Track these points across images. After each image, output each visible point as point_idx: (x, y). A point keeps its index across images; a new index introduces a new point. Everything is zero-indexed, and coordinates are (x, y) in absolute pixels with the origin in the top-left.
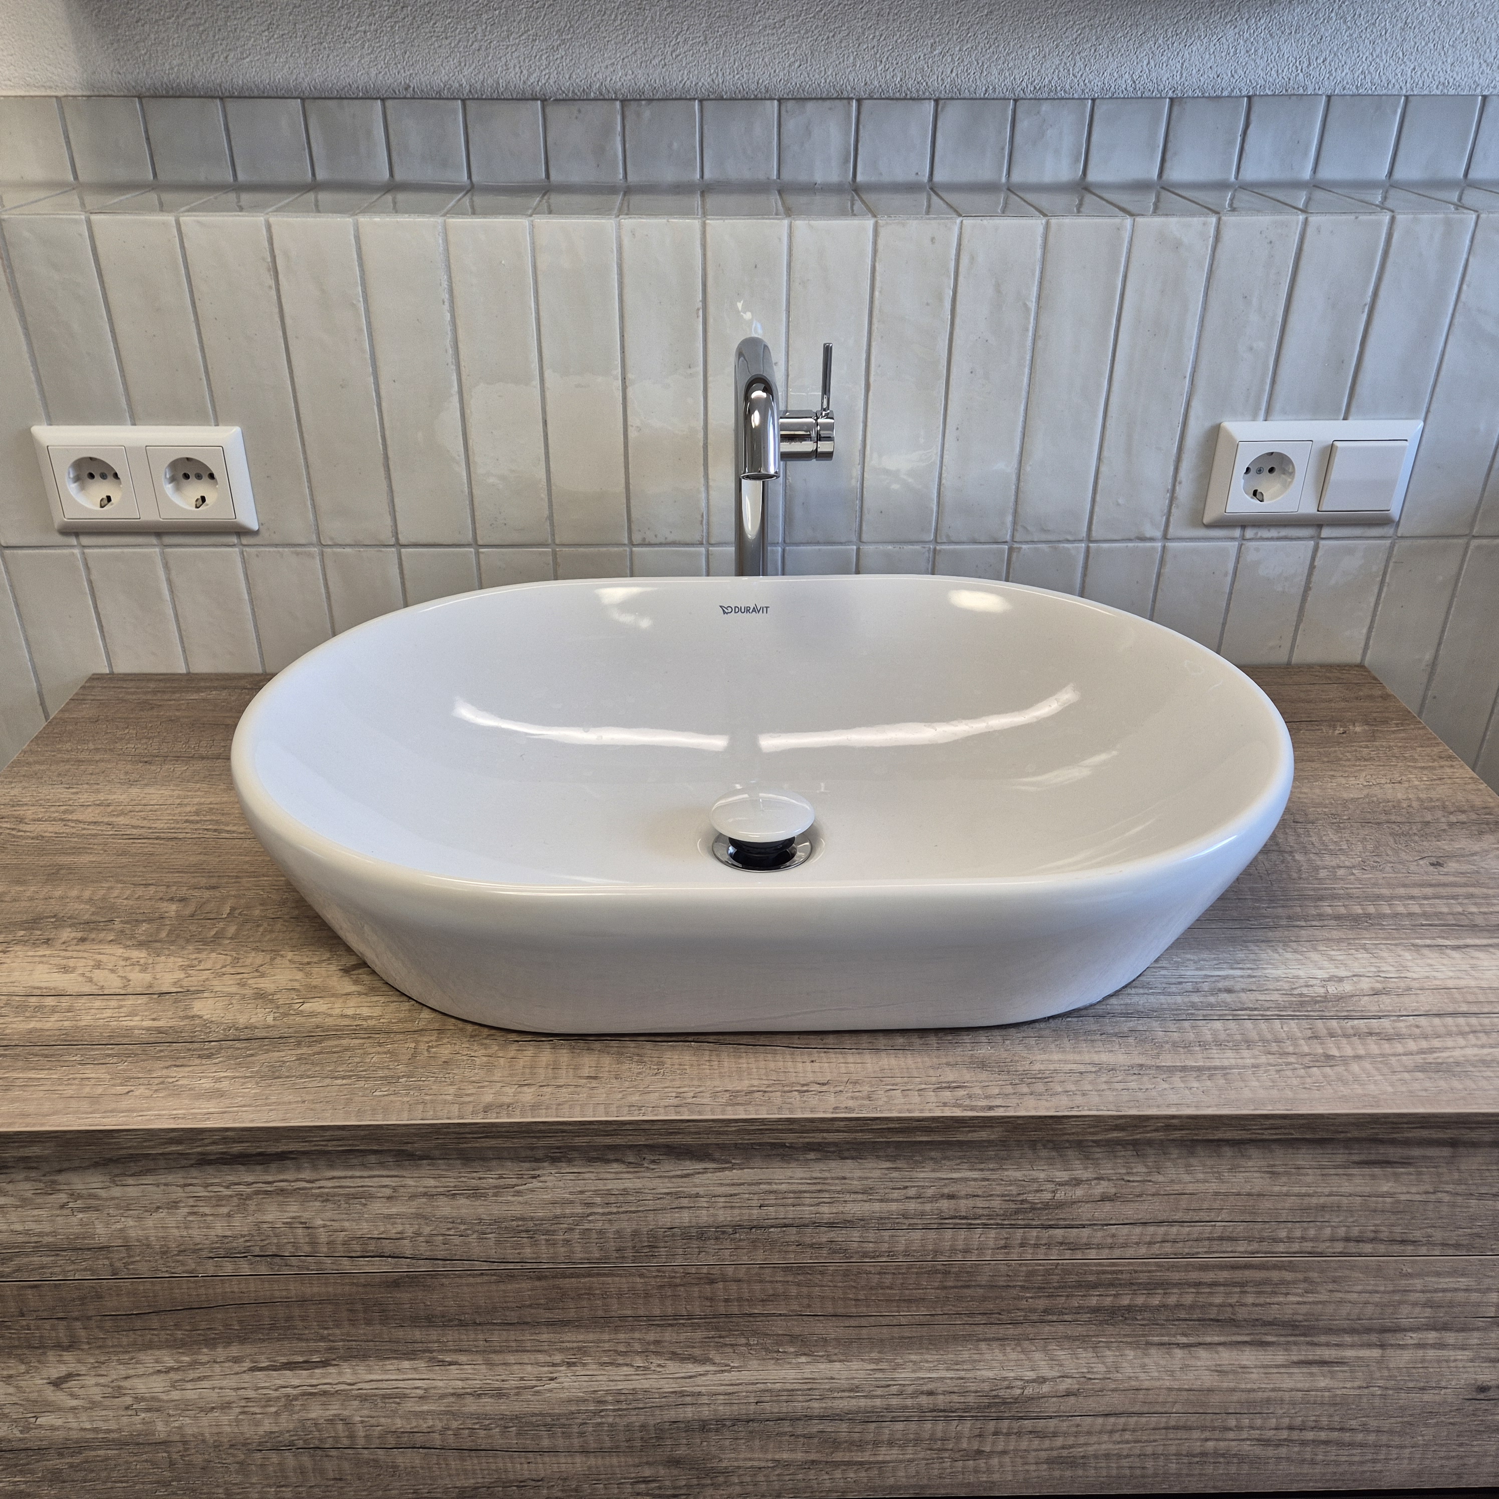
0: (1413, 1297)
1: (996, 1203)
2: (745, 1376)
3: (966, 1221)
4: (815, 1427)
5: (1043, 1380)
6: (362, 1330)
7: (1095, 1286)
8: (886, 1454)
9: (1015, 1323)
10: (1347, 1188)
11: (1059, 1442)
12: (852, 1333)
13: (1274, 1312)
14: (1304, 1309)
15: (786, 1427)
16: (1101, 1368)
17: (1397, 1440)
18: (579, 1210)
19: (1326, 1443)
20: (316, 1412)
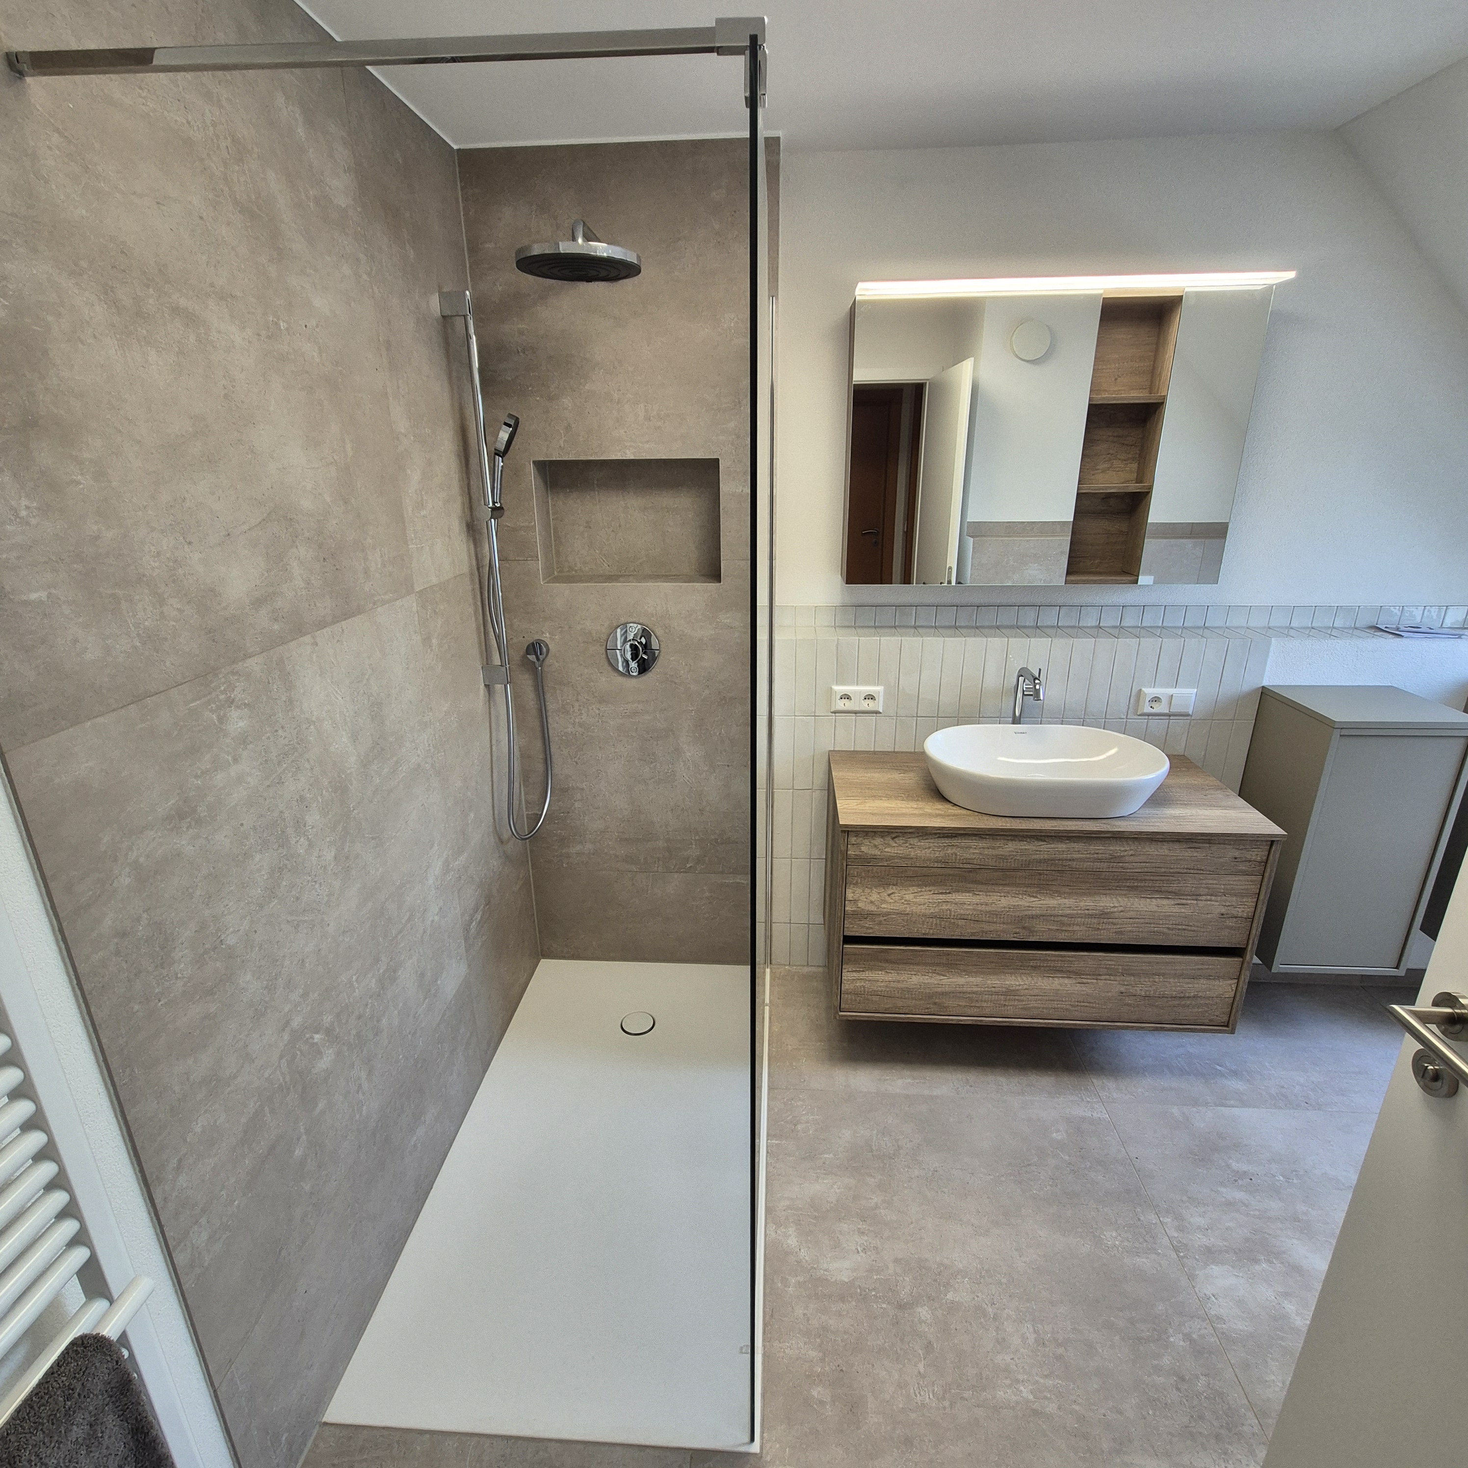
0: (1203, 885)
1: (1107, 856)
2: (1045, 902)
3: (1100, 860)
4: (1060, 918)
5: (1115, 907)
6: (961, 884)
7: (1128, 879)
8: (1076, 928)
9: (1109, 889)
10: (1187, 854)
11: (1118, 926)
12: (1071, 891)
13: (1170, 889)
14: (1178, 888)
15: (1052, 918)
16: (1129, 904)
17: (1202, 930)
18: (1014, 853)
19: (1184, 929)
20: (944, 907)
